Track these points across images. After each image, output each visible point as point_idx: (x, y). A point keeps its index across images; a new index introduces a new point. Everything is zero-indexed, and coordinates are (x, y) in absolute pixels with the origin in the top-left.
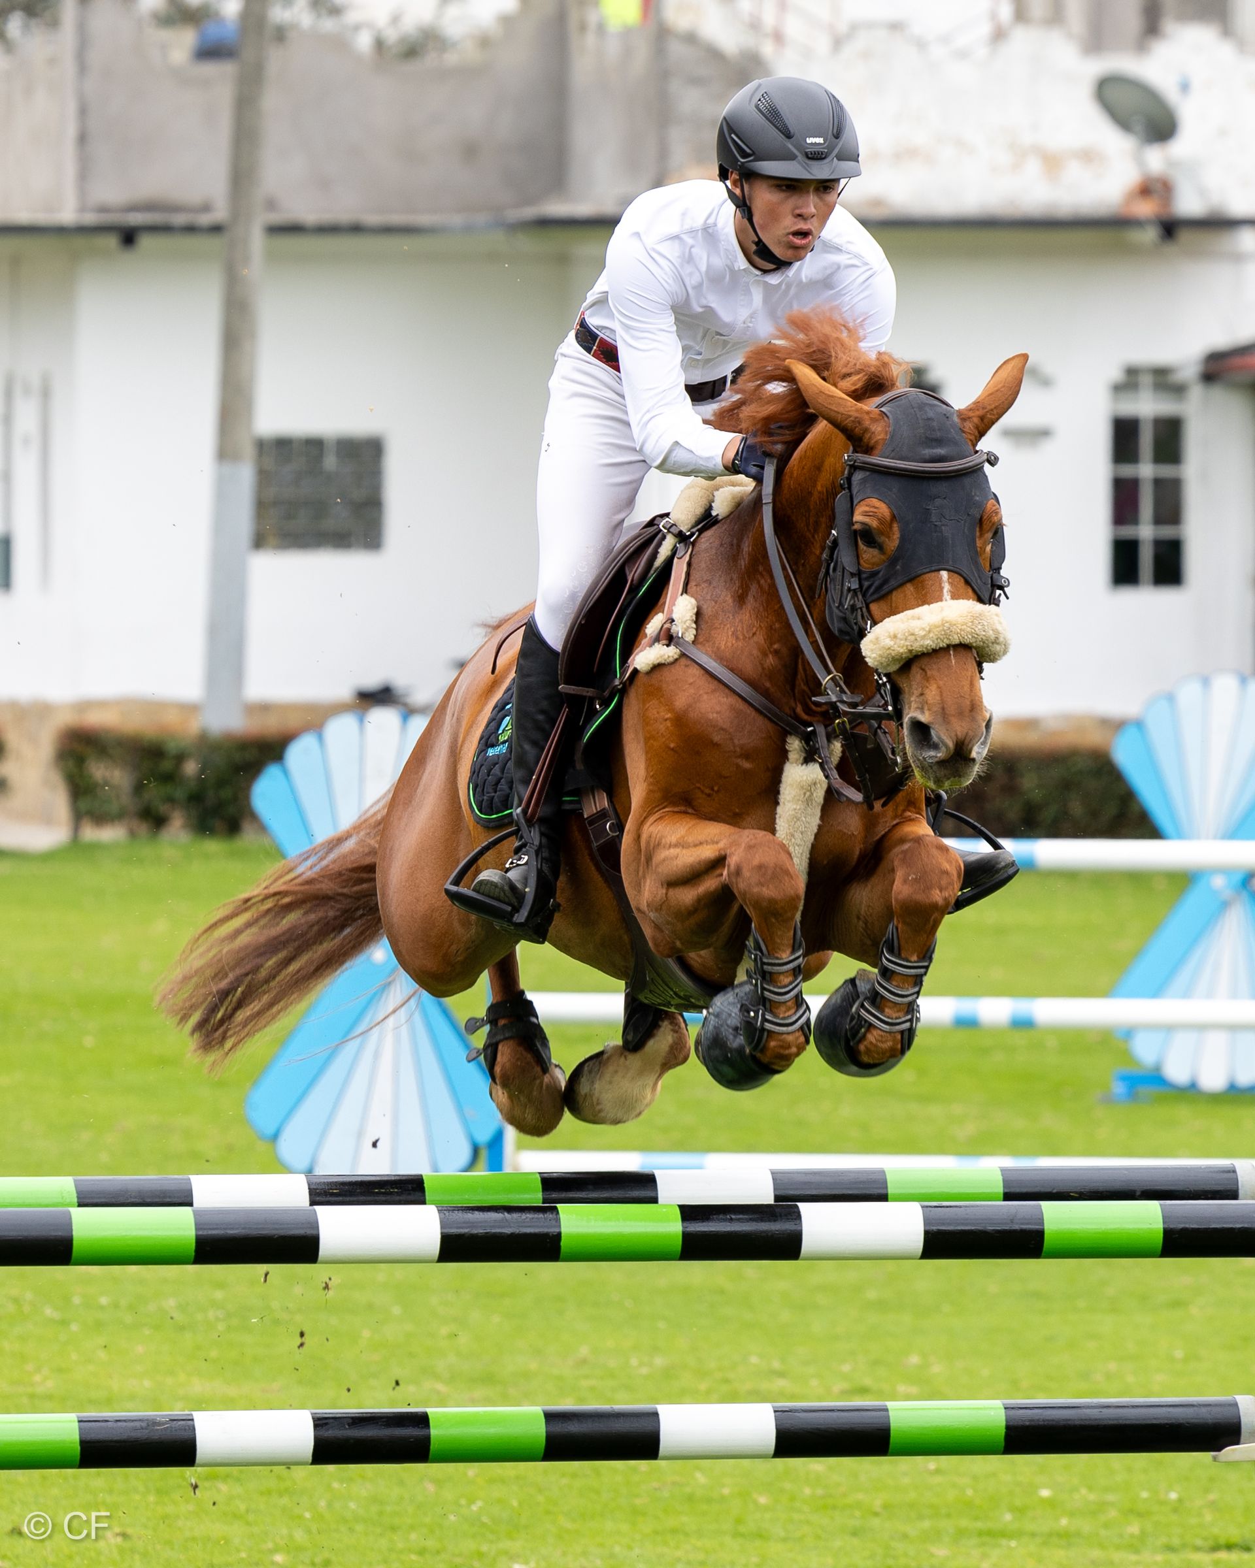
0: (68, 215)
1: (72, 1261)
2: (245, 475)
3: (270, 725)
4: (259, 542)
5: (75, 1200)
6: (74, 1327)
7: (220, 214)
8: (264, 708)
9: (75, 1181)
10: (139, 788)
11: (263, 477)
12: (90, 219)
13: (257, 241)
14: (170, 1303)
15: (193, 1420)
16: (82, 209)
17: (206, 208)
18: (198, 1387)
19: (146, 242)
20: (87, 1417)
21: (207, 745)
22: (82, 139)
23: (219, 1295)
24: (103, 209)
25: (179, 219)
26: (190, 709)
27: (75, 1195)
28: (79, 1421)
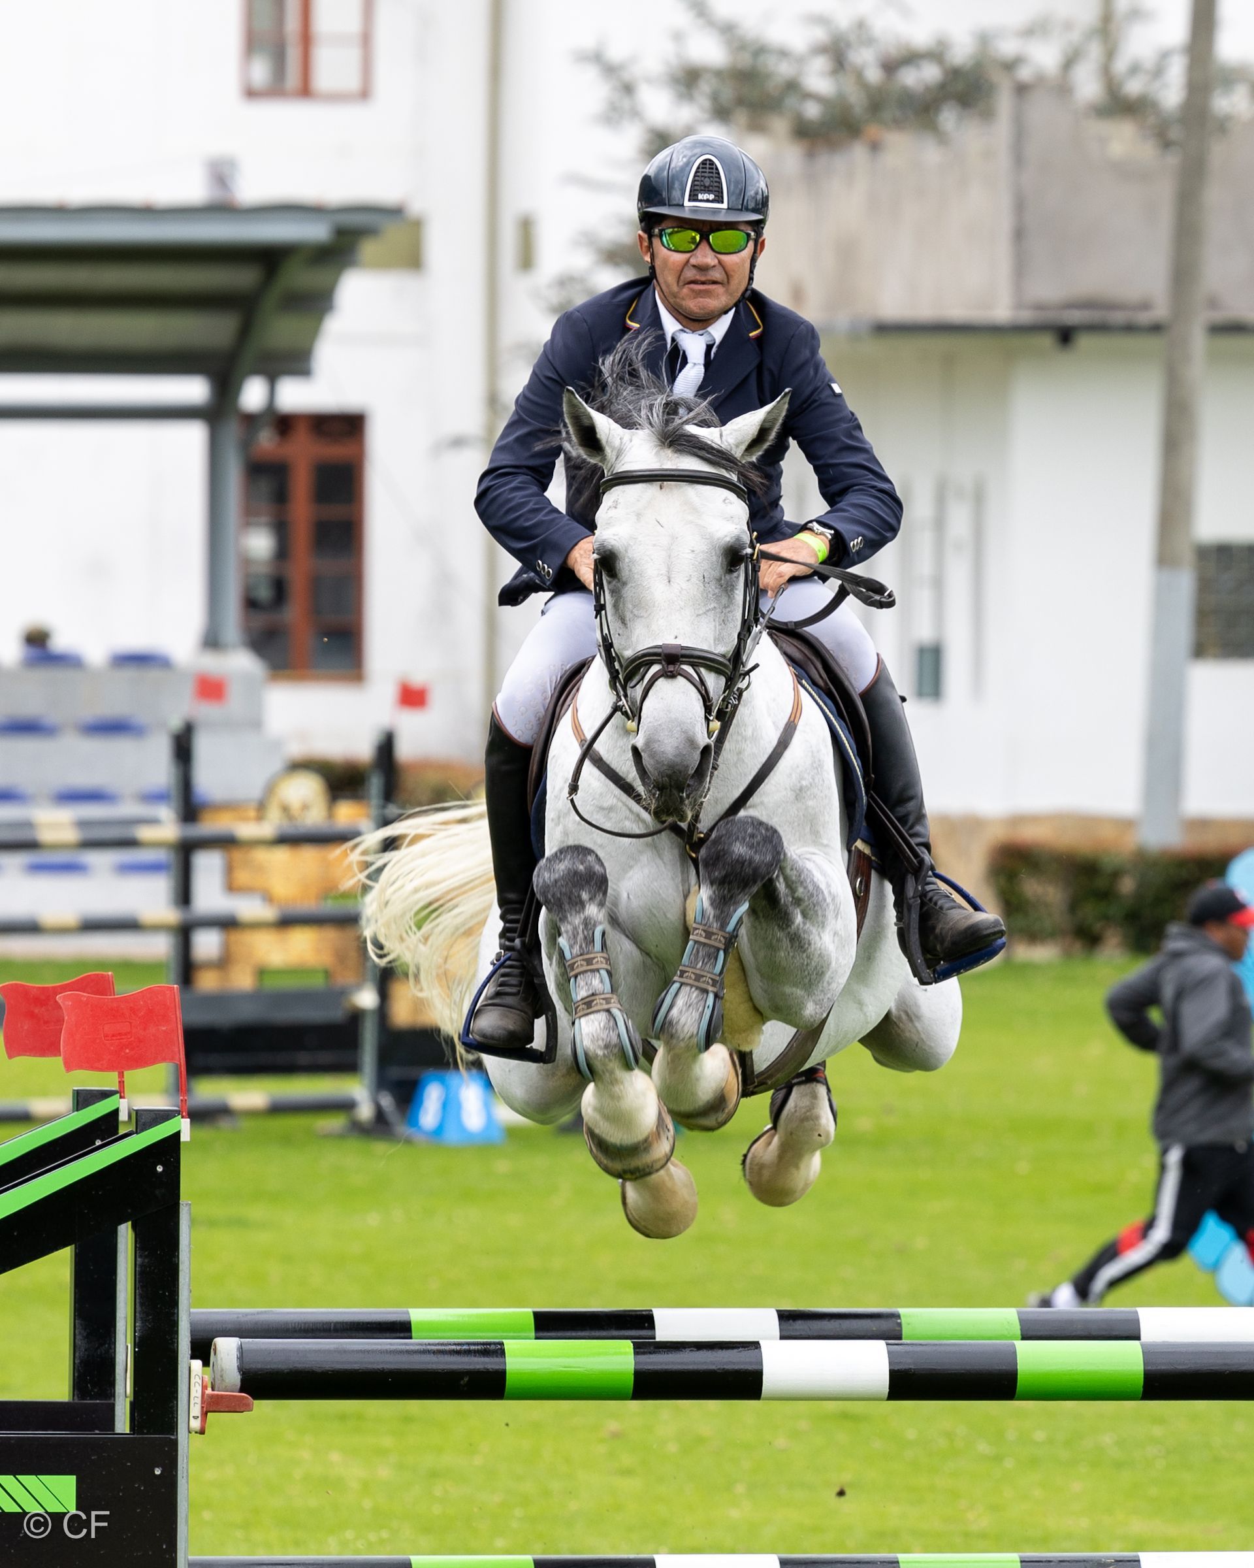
0: (1002, 312)
1: (1016, 1396)
2: (1185, 583)
3: (1210, 843)
4: (1200, 651)
5: (1019, 1333)
6: (1009, 1464)
7: (1161, 311)
8: (1201, 824)
9: (1019, 1313)
10: (1073, 906)
11: (1204, 586)
12: (1026, 316)
13: (1198, 341)
14: (1107, 1439)
15: (1139, 1561)
16: (1019, 305)
17: (1145, 306)
18: (1138, 1526)
19: (1084, 342)
20: (1028, 1557)
21: (1145, 861)
22: (1019, 234)
23: (1157, 1431)
24: (1039, 307)
25: (1118, 317)
26: (1126, 824)
27: (1018, 1327)
28: (1022, 1562)
